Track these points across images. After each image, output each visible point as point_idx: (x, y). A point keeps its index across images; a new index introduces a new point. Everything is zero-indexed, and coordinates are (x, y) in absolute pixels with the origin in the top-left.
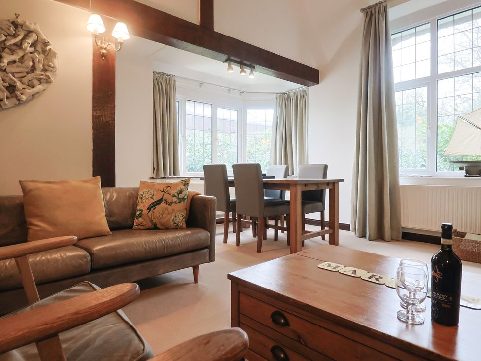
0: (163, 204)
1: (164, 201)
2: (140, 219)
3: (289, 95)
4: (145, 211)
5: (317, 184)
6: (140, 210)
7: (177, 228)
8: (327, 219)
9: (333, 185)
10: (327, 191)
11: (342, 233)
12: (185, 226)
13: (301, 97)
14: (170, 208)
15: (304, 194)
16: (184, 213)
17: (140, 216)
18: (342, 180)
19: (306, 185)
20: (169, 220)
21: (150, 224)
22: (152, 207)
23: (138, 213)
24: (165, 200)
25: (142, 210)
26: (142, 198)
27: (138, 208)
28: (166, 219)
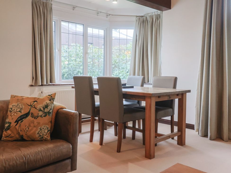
0: (29, 118)
1: (30, 115)
2: (9, 132)
3: (146, 18)
4: (13, 124)
5: (169, 95)
6: (9, 123)
7: (42, 141)
8: (176, 119)
9: (182, 96)
10: (177, 101)
12: (49, 138)
13: (156, 20)
14: (36, 121)
15: (157, 104)
16: (49, 126)
17: (9, 128)
18: (189, 91)
19: (159, 97)
21: (17, 136)
22: (19, 120)
23: (7, 125)
24: (32, 114)
25: (10, 123)
26: (11, 111)
27: (7, 120)
28: (32, 132)
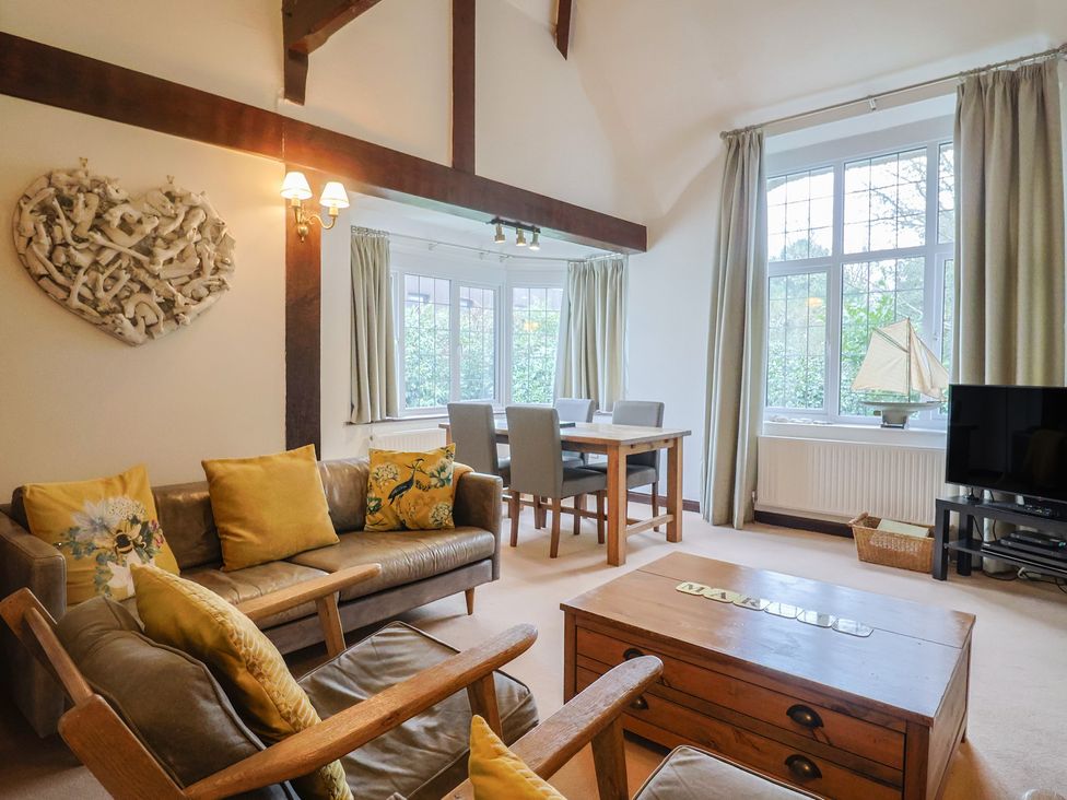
0: (413, 489)
1: (415, 484)
2: (378, 515)
3: (592, 265)
4: (386, 502)
5: (650, 442)
6: (376, 499)
7: (440, 529)
8: (663, 492)
9: (674, 443)
10: (663, 454)
11: (687, 517)
12: (452, 524)
13: (613, 270)
14: (426, 495)
15: (631, 460)
16: (450, 504)
17: (377, 508)
18: (689, 433)
19: (632, 446)
20: (426, 517)
21: (394, 522)
22: (396, 495)
23: (373, 504)
24: (418, 482)
25: (380, 500)
26: (377, 479)
27: (372, 495)
28: (421, 515)
